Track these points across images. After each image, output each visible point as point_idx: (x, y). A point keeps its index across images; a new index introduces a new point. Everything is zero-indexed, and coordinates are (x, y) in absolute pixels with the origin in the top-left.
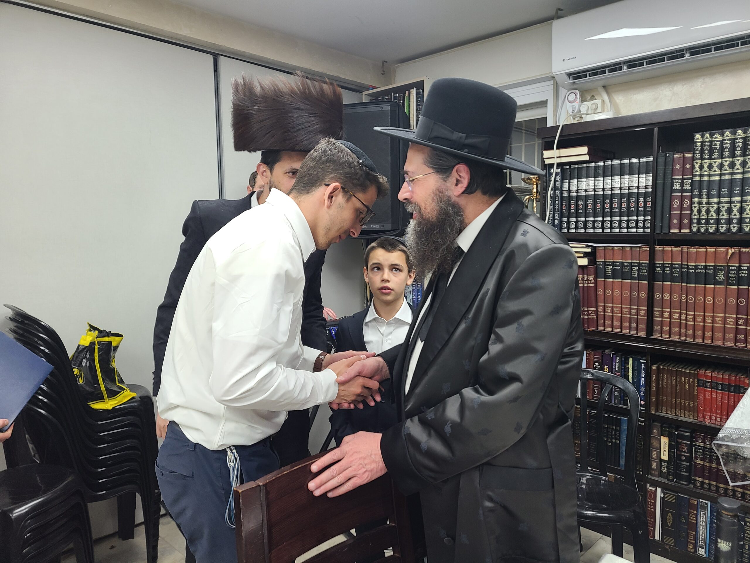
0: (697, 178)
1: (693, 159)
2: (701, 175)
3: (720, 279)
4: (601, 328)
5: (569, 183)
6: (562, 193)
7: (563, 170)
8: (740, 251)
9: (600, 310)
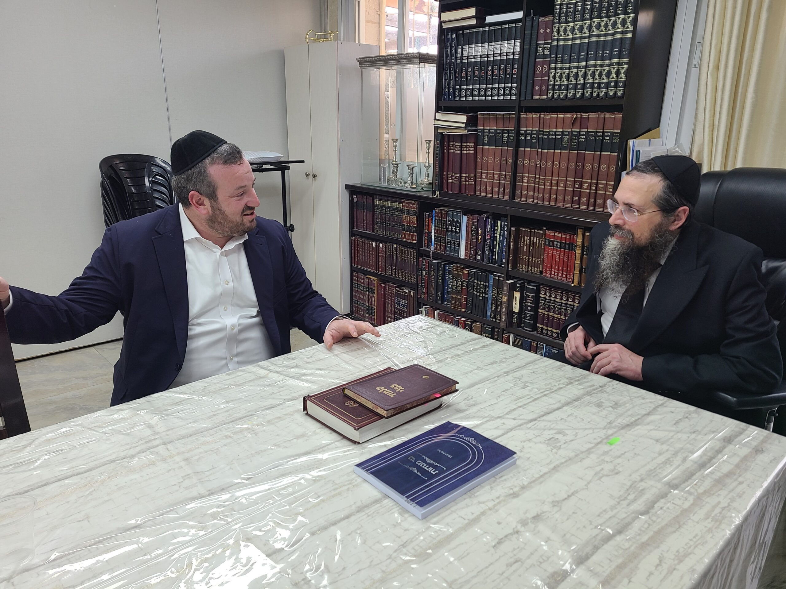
0: (555, 43)
1: (553, 23)
2: (558, 40)
3: (565, 144)
4: (478, 194)
5: (462, 49)
6: (456, 60)
7: (457, 35)
8: (581, 116)
9: (478, 176)
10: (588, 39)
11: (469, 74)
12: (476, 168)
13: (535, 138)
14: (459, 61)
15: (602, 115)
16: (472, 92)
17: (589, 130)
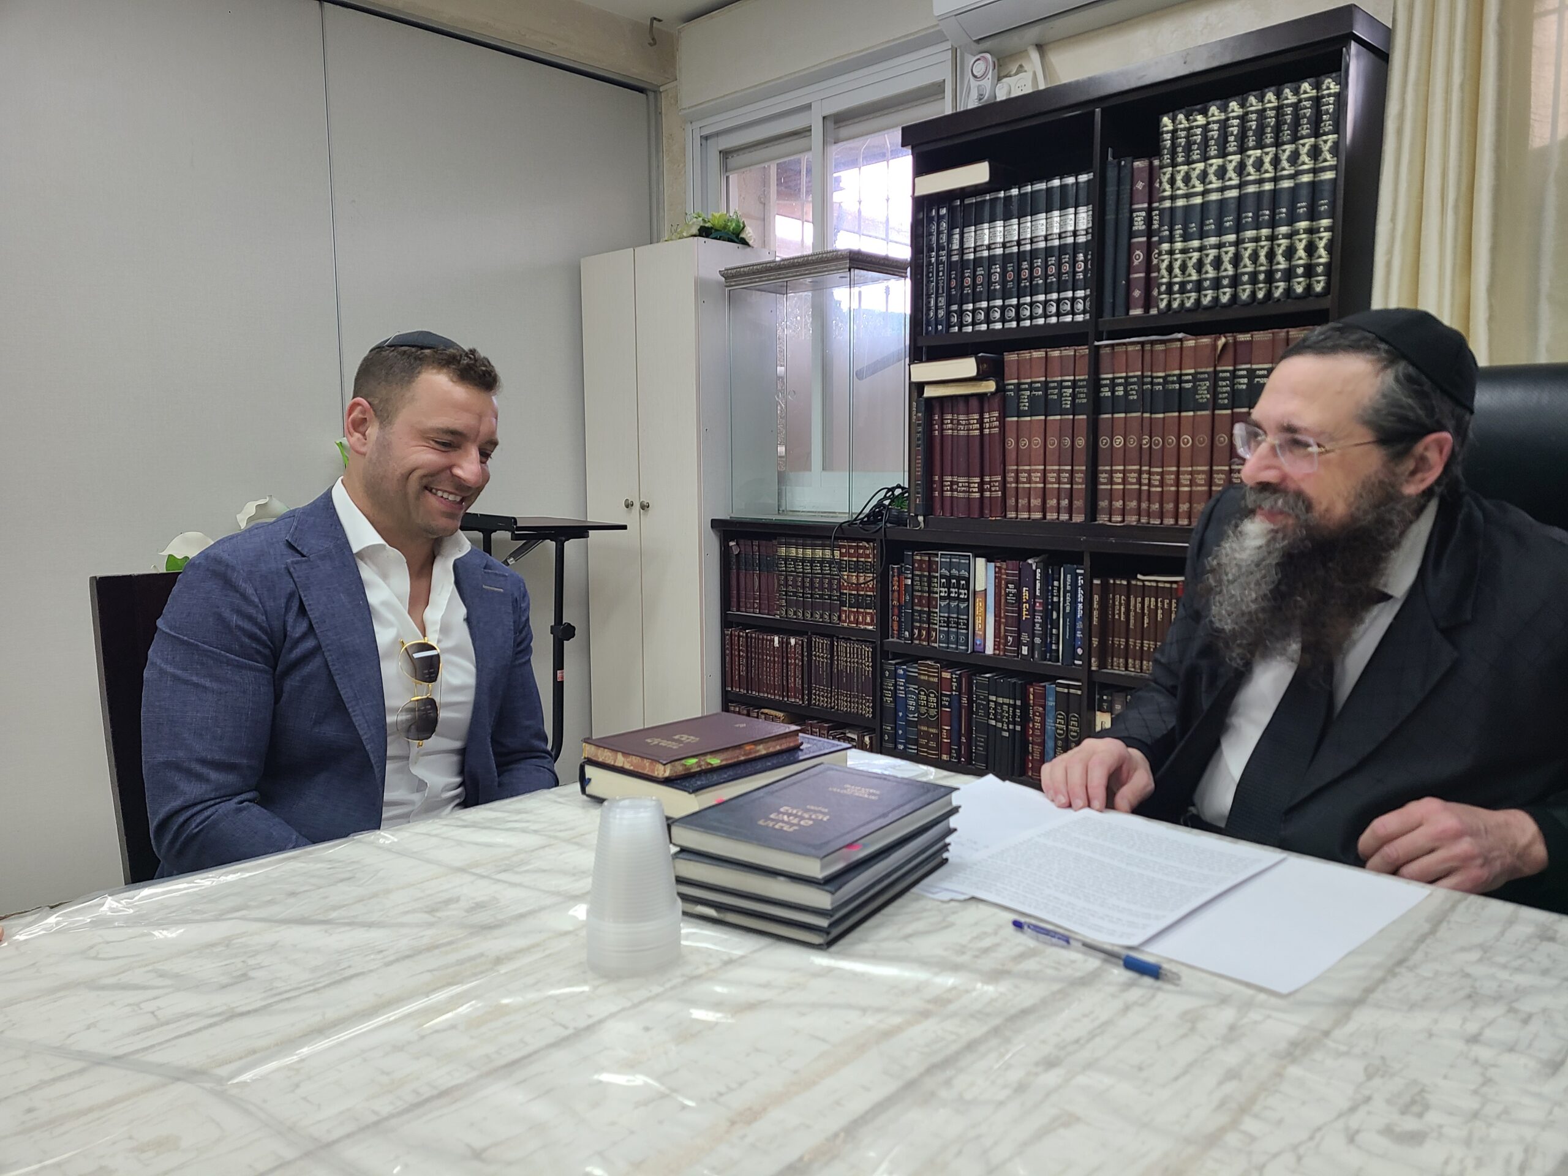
0: (1168, 205)
1: (1161, 166)
2: (1173, 198)
3: (1202, 398)
4: (1011, 515)
5: (962, 235)
6: (949, 256)
7: (952, 210)
8: (1235, 339)
9: (1009, 479)
10: (1238, 190)
11: (979, 280)
12: (1004, 463)
13: (1134, 392)
14: (955, 258)
15: (1282, 333)
16: (987, 315)
17: (1254, 367)
